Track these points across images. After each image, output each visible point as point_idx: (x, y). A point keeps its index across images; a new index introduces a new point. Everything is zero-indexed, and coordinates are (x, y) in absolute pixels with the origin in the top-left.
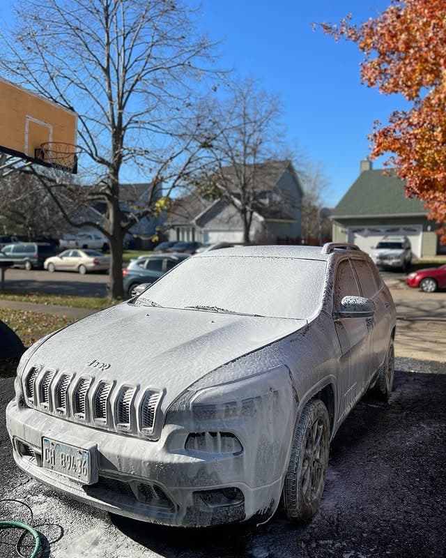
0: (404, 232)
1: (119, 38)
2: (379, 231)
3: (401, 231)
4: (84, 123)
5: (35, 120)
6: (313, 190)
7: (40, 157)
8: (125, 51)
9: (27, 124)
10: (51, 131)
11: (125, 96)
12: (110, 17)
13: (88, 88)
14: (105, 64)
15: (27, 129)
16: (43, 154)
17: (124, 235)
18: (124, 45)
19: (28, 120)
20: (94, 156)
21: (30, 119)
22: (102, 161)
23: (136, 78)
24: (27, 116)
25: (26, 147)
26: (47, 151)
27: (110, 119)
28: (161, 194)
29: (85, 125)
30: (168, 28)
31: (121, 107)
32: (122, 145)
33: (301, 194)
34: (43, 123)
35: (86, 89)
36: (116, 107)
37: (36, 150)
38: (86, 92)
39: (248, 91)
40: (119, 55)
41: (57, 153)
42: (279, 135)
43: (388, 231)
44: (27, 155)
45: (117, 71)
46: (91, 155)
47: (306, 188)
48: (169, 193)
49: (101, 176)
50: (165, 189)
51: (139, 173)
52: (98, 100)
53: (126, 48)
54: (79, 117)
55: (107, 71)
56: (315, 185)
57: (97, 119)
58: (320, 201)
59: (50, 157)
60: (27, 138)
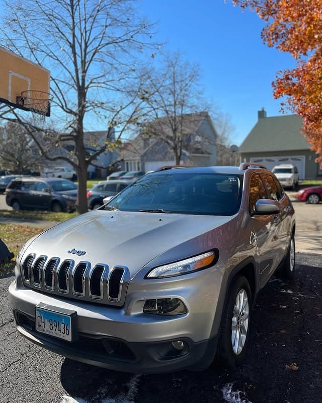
0: (292, 161)
1: (81, 22)
2: (273, 161)
3: (290, 160)
4: (57, 84)
5: (16, 75)
6: (223, 133)
7: (20, 103)
8: (86, 32)
9: (10, 78)
10: (29, 84)
11: (87, 65)
12: (75, 7)
13: (60, 59)
14: (71, 41)
15: (10, 81)
16: (23, 101)
17: (87, 166)
18: (85, 28)
19: (11, 75)
20: (65, 108)
21: (12, 73)
22: (71, 112)
23: (94, 51)
24: (10, 71)
25: (10, 95)
26: (26, 98)
27: (76, 81)
28: (114, 135)
29: (57, 86)
30: (118, 15)
31: (84, 72)
32: (85, 99)
33: (216, 136)
34: (22, 77)
35: (58, 60)
36: (80, 72)
37: (17, 97)
38: (58, 62)
39: (176, 62)
40: (82, 34)
41: (34, 100)
42: (199, 93)
43: (280, 161)
44: (10, 101)
45: (81, 46)
46: (62, 107)
47: (219, 131)
48: (120, 135)
49: (69, 122)
50: (117, 132)
51: (98, 121)
52: (67, 67)
53: (87, 30)
54: (53, 80)
55: (73, 47)
56: (224, 130)
57: (67, 82)
58: (228, 141)
59: (28, 103)
60: (10, 88)
